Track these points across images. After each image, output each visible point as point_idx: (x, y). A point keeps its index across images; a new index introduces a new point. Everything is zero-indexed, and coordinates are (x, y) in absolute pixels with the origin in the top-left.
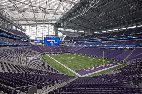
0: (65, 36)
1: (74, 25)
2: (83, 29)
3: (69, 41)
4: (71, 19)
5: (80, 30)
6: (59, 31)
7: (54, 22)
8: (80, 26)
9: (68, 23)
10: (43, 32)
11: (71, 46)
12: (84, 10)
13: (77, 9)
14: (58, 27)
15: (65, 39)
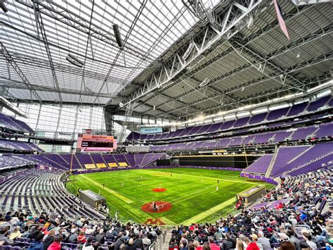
0: (128, 132)
1: (148, 108)
2: (167, 118)
3: (137, 143)
4: (143, 94)
5: (160, 119)
6: (116, 121)
7: (105, 101)
8: (160, 112)
9: (135, 104)
10: (76, 121)
11: (141, 153)
12: (169, 74)
13: (154, 74)
14: (115, 113)
15: (128, 138)
